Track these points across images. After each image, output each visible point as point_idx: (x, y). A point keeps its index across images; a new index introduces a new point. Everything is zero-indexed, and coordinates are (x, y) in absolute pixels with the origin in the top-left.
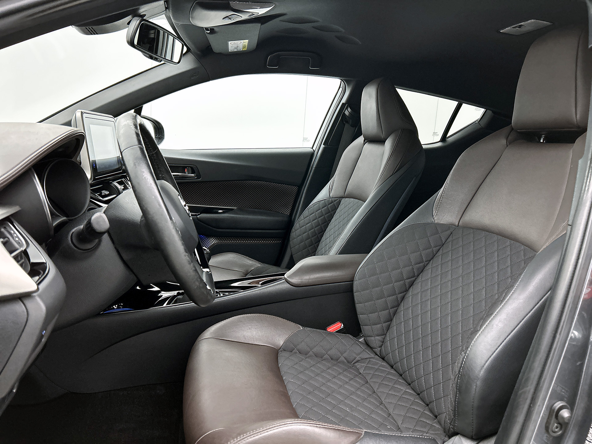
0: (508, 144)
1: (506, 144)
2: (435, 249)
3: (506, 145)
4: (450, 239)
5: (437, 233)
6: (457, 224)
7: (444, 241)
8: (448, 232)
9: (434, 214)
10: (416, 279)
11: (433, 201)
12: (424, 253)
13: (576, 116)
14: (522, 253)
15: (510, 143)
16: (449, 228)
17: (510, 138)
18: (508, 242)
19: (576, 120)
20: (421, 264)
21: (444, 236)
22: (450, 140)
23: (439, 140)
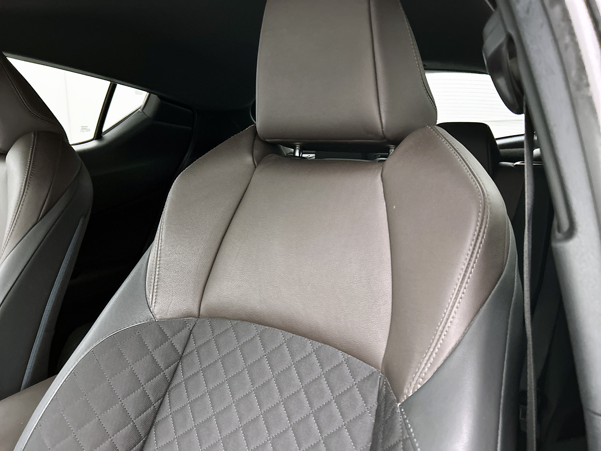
0: (256, 164)
1: (252, 163)
2: (168, 372)
3: (253, 166)
4: (192, 345)
5: (166, 338)
6: (196, 312)
7: (180, 351)
8: (184, 333)
9: (150, 304)
10: (144, 442)
11: (142, 277)
12: (149, 388)
13: (381, 119)
14: (346, 371)
15: (258, 161)
16: (185, 324)
17: (256, 152)
18: (310, 346)
19: (380, 126)
20: (149, 410)
21: (178, 342)
22: (108, 136)
23: (92, 137)
